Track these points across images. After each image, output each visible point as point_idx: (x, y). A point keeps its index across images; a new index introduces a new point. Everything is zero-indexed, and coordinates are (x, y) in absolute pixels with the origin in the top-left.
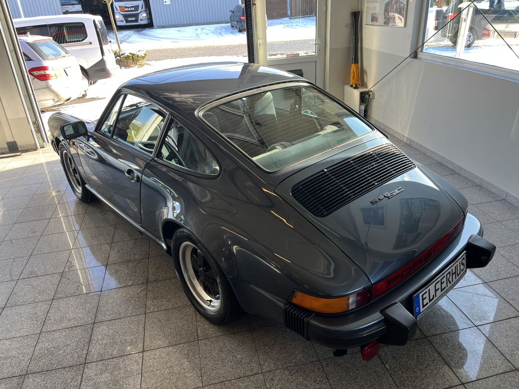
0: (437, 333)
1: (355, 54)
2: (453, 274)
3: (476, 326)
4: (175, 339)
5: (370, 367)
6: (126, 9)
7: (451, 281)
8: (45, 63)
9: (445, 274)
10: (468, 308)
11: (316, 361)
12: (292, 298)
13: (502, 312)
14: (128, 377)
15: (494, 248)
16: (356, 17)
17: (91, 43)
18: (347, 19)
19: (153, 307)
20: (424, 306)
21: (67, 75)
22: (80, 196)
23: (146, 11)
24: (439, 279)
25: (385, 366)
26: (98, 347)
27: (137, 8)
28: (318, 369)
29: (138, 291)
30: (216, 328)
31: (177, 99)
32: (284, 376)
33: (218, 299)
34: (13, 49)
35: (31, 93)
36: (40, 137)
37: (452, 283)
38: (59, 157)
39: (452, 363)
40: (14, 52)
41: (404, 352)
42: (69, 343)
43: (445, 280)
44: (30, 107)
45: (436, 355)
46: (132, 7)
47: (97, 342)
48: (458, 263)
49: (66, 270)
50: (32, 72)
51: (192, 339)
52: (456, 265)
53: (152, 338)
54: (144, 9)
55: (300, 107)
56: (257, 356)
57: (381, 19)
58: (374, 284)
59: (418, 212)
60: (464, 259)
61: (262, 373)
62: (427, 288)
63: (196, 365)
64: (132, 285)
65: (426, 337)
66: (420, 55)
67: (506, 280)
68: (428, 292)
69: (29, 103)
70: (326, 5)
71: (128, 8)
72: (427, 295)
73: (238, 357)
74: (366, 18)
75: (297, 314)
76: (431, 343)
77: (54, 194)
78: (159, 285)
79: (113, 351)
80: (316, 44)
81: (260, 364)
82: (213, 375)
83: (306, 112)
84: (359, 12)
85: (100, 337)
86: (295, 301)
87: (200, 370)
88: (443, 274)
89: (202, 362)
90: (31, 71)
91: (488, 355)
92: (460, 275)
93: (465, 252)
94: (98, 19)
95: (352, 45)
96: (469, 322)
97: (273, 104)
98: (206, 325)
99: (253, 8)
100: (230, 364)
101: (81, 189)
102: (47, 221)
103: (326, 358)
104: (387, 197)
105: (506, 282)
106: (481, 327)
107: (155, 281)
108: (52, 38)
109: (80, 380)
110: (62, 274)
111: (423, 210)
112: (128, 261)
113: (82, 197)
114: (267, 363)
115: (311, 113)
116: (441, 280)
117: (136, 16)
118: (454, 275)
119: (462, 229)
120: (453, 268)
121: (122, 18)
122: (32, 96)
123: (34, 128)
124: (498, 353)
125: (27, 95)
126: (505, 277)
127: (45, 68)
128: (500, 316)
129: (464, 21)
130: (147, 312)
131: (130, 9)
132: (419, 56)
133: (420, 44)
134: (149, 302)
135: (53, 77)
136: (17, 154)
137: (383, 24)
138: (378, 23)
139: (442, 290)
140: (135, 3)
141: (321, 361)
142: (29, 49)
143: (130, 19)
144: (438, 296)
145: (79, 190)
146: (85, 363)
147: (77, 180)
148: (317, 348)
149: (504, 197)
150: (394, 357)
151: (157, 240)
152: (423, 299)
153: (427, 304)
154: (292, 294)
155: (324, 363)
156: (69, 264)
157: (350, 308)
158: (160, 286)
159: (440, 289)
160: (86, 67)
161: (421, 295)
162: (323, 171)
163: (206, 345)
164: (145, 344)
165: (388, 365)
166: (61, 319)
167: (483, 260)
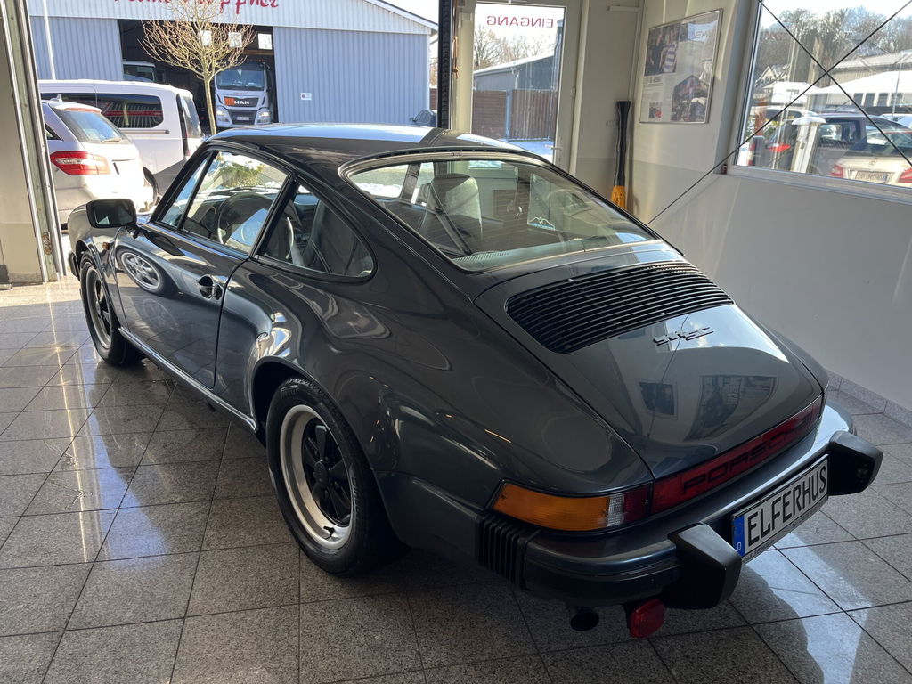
0: (771, 619)
1: (620, 171)
2: (805, 493)
3: (843, 611)
4: (253, 599)
5: (639, 671)
6: (235, 102)
7: (802, 506)
8: (82, 146)
9: (791, 488)
10: (827, 580)
11: (532, 655)
12: (495, 500)
13: (891, 590)
14: (147, 661)
15: (880, 455)
16: (624, 109)
17: (167, 132)
18: (609, 113)
19: (217, 541)
20: (751, 542)
21: (118, 173)
22: (106, 352)
23: (268, 108)
24: (781, 495)
25: (670, 671)
26: (97, 603)
27: (254, 101)
28: (537, 669)
29: (192, 513)
30: (337, 584)
31: (313, 156)
32: (466, 678)
33: (345, 524)
34: (27, 103)
35: (48, 183)
36: (51, 261)
37: (803, 511)
38: (80, 283)
39: (801, 673)
40: (27, 109)
41: (707, 650)
42: (39, 591)
43: (789, 499)
44: (42, 206)
45: (770, 657)
46: (246, 100)
47: (95, 594)
48: (814, 473)
49: (58, 469)
50: (56, 159)
51: (287, 600)
52: (810, 475)
53: (206, 595)
54: (266, 104)
55: (526, 210)
56: (414, 639)
57: (667, 113)
58: (658, 480)
59: (733, 396)
60: (824, 468)
61: (423, 670)
62: (758, 505)
63: (290, 648)
64: (181, 502)
65: (750, 625)
66: (731, 170)
67: (896, 538)
68: (759, 514)
69: (41, 199)
70: (575, 87)
71: (240, 100)
72: (757, 520)
73: (377, 638)
74: (641, 112)
75: (502, 532)
76: (759, 635)
77: (58, 350)
78: (233, 505)
79: (125, 613)
80: (553, 149)
81: (419, 653)
82: (321, 667)
83: (537, 222)
84: (630, 102)
85: (102, 587)
86: (501, 506)
87: (298, 657)
88: (787, 486)
89: (301, 643)
90: (55, 156)
91: (870, 662)
92: (817, 500)
93: (827, 455)
94: (186, 94)
95: (616, 156)
96: (831, 604)
97: (478, 201)
98: (318, 578)
99: (452, 77)
100: (358, 649)
101: (109, 340)
102: (37, 390)
103: (552, 649)
104: (684, 337)
105: (895, 541)
106: (854, 614)
107: (228, 498)
108: (100, 110)
109: (49, 659)
110: (47, 477)
111: (741, 394)
112: (180, 463)
113: (110, 354)
114: (432, 652)
115: (545, 223)
116: (785, 496)
117: (252, 114)
118: (807, 495)
119: (819, 420)
120: (806, 479)
121: (227, 116)
122: (49, 189)
123: (44, 244)
124: (890, 661)
125: (39, 185)
126: (893, 532)
127: (80, 155)
128: (888, 597)
129: (802, 148)
130: (204, 548)
131: (242, 103)
132: (729, 171)
133: (733, 148)
134: (209, 533)
135: (91, 172)
136: (5, 286)
137: (669, 121)
138: (660, 120)
139: (785, 519)
140: (252, 94)
141: (542, 655)
142: (57, 120)
143: (240, 118)
144: (776, 530)
145: (107, 343)
146: (65, 630)
147: (106, 322)
148: (536, 631)
149: (882, 409)
150: (687, 657)
151: (241, 415)
152: (751, 527)
153: (757, 539)
154: (497, 491)
155: (549, 659)
156: (64, 459)
157: (610, 525)
158: (237, 507)
159: (781, 514)
160: (153, 171)
161: (746, 517)
162: (567, 280)
163: (313, 613)
164: (191, 604)
165: (676, 671)
166: (31, 551)
167: (859, 476)
